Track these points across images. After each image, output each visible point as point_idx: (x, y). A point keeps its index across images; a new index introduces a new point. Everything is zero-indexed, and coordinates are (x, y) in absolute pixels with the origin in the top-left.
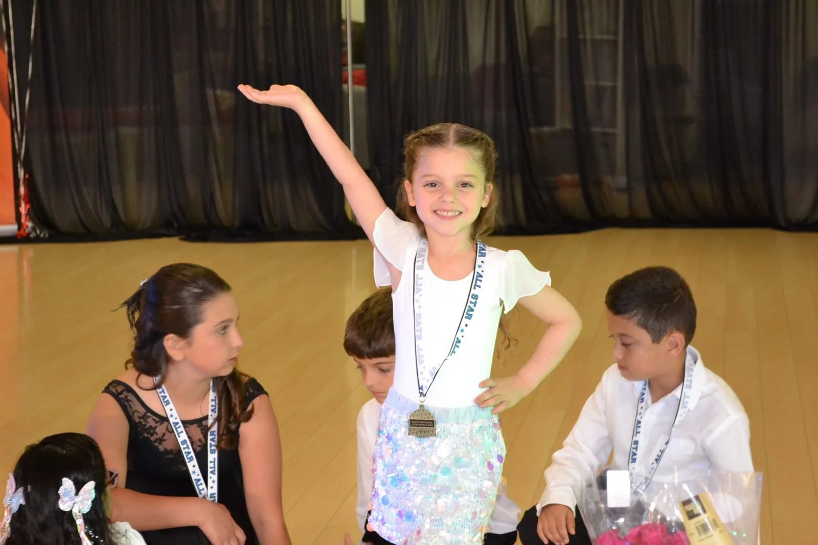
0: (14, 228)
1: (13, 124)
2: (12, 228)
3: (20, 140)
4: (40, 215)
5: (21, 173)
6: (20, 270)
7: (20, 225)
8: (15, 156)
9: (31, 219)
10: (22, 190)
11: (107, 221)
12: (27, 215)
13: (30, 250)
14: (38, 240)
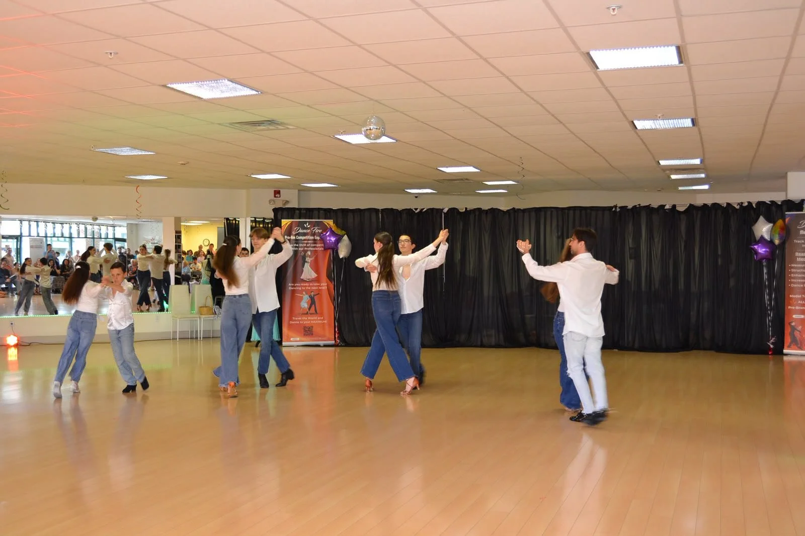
0: (334, 342)
1: (335, 308)
2: (333, 342)
3: (337, 313)
4: (341, 337)
5: (336, 324)
6: (335, 356)
7: (335, 341)
8: (335, 318)
9: (339, 339)
10: (336, 330)
11: (364, 340)
12: (338, 337)
13: (338, 349)
14: (341, 346)
